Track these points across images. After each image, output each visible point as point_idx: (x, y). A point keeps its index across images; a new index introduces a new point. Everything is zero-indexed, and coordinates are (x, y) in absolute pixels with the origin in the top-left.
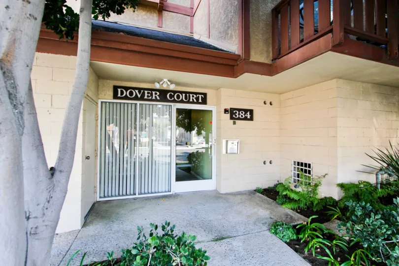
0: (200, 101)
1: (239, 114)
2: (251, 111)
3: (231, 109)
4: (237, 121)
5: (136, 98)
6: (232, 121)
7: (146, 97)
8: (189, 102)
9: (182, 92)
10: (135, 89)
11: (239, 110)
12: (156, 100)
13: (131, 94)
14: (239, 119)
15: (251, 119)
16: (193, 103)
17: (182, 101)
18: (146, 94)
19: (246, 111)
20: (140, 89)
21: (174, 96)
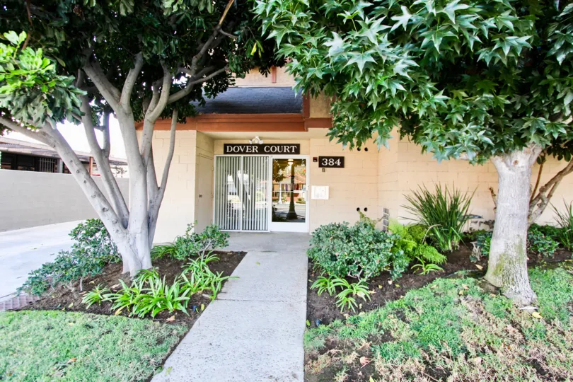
0: (293, 151)
1: (328, 162)
2: (342, 159)
3: (320, 157)
4: (327, 169)
5: (240, 153)
6: (321, 168)
7: (247, 151)
8: (283, 153)
9: (276, 145)
10: (239, 145)
11: (328, 158)
12: (255, 153)
13: (236, 149)
14: (328, 166)
15: (342, 166)
16: (287, 153)
17: (277, 153)
18: (248, 149)
19: (336, 158)
20: (242, 145)
21: (269, 149)
